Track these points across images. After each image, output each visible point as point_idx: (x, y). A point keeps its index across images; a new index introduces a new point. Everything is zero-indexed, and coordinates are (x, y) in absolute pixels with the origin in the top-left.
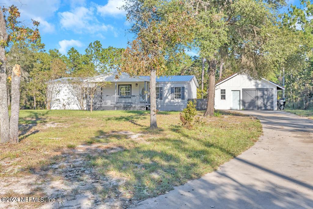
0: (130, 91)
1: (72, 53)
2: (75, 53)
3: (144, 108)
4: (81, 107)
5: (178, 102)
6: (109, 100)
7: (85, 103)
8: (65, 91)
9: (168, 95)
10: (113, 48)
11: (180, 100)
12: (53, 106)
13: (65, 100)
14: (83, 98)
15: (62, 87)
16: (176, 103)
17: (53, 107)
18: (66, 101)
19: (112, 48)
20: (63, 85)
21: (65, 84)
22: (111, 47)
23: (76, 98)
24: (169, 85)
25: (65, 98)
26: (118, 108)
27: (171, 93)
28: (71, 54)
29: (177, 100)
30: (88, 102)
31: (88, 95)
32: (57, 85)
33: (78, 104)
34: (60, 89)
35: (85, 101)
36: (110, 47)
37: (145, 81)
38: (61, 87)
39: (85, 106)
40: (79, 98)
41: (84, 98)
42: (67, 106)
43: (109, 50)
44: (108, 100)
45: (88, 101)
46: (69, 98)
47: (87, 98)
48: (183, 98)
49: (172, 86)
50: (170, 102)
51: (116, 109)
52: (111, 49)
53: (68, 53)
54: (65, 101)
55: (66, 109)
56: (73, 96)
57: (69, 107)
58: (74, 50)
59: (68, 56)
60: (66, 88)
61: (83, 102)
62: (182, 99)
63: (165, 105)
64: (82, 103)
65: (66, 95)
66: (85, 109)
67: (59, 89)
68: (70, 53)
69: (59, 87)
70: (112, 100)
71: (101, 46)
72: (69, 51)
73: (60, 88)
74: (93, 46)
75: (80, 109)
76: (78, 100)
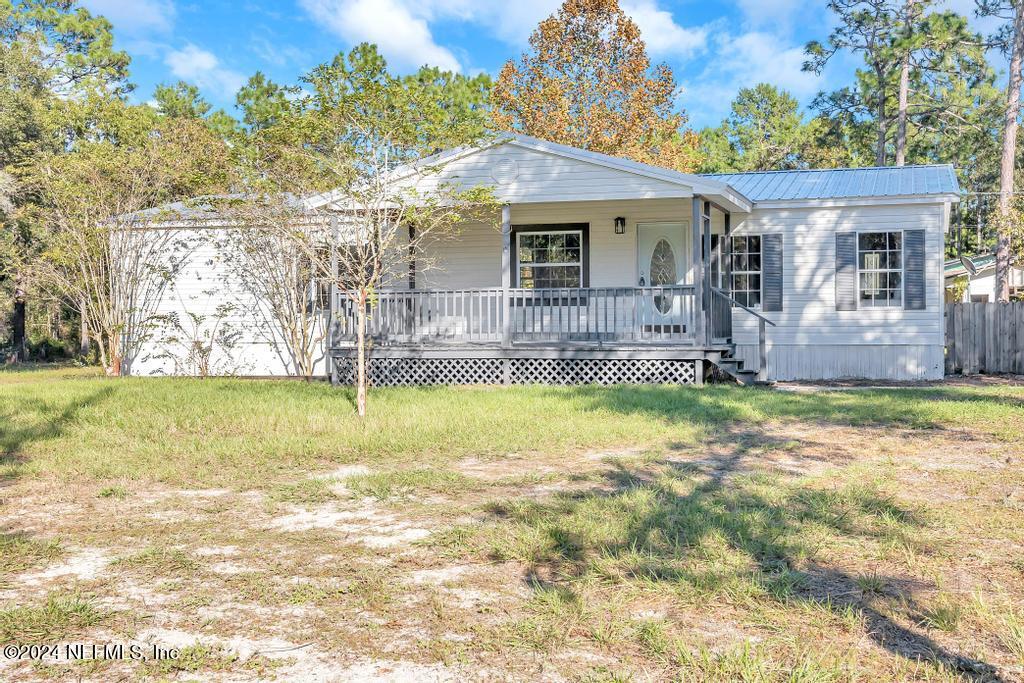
0: (580, 264)
1: (258, 99)
2: (273, 100)
3: (687, 365)
4: (294, 356)
5: (885, 325)
6: (459, 314)
7: (317, 335)
8: (206, 271)
9: (818, 279)
10: (441, 70)
11: (895, 313)
12: (142, 354)
13: (203, 318)
14: (303, 308)
15: (191, 245)
16: (872, 327)
17: (144, 360)
18: (212, 325)
19: (436, 71)
20: (196, 236)
21: (203, 231)
22: (431, 67)
23: (266, 306)
24: (823, 221)
25: (207, 307)
26: (524, 368)
27: (838, 270)
28: (251, 102)
29: (876, 313)
30: (335, 332)
31: (335, 288)
32: (162, 232)
33: (279, 339)
34: (179, 255)
35: (317, 327)
36: (426, 68)
37: (696, 197)
38: (185, 246)
39: (317, 351)
40: (286, 310)
41: (309, 309)
42: (217, 351)
43: (421, 80)
44: (450, 314)
45: (338, 325)
46: (224, 310)
47: (328, 307)
48: (916, 299)
49: (846, 227)
50: (831, 321)
51: (507, 373)
52: (429, 78)
53: (238, 96)
54: (202, 328)
55: (213, 370)
56: (248, 295)
57: (225, 359)
58: (265, 84)
59: (239, 115)
60: (208, 251)
61: (309, 332)
62: (909, 306)
63: (802, 340)
64: (299, 335)
65: (210, 293)
66: (320, 370)
67: (171, 258)
68: (244, 96)
69: (172, 248)
70: (476, 313)
71: (384, 64)
72: (243, 89)
73: (177, 254)
74: (349, 68)
75: (292, 370)
76: (277, 316)
